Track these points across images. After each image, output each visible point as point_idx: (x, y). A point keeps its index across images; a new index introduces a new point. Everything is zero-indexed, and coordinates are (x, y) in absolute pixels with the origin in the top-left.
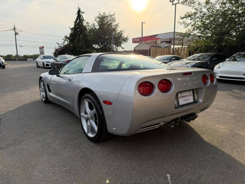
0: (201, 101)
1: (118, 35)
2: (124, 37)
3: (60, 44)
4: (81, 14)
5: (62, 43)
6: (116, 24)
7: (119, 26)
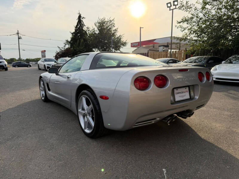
0: (197, 97)
1: (116, 39)
2: (123, 41)
3: (61, 48)
4: (82, 19)
5: (63, 47)
6: (116, 29)
7: (117, 31)
